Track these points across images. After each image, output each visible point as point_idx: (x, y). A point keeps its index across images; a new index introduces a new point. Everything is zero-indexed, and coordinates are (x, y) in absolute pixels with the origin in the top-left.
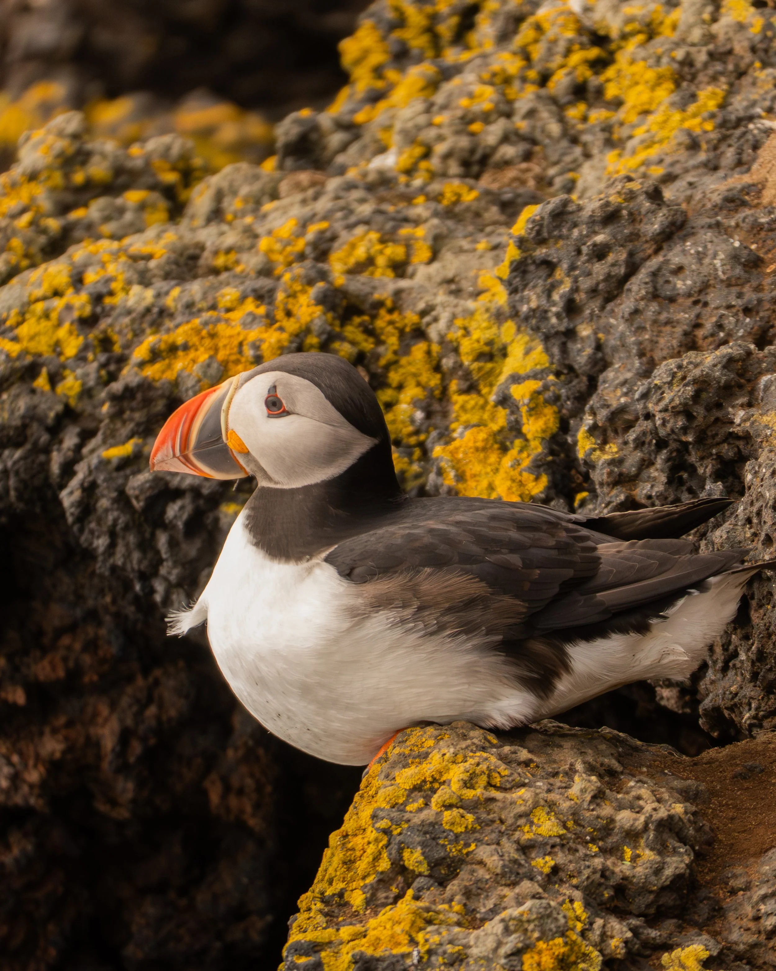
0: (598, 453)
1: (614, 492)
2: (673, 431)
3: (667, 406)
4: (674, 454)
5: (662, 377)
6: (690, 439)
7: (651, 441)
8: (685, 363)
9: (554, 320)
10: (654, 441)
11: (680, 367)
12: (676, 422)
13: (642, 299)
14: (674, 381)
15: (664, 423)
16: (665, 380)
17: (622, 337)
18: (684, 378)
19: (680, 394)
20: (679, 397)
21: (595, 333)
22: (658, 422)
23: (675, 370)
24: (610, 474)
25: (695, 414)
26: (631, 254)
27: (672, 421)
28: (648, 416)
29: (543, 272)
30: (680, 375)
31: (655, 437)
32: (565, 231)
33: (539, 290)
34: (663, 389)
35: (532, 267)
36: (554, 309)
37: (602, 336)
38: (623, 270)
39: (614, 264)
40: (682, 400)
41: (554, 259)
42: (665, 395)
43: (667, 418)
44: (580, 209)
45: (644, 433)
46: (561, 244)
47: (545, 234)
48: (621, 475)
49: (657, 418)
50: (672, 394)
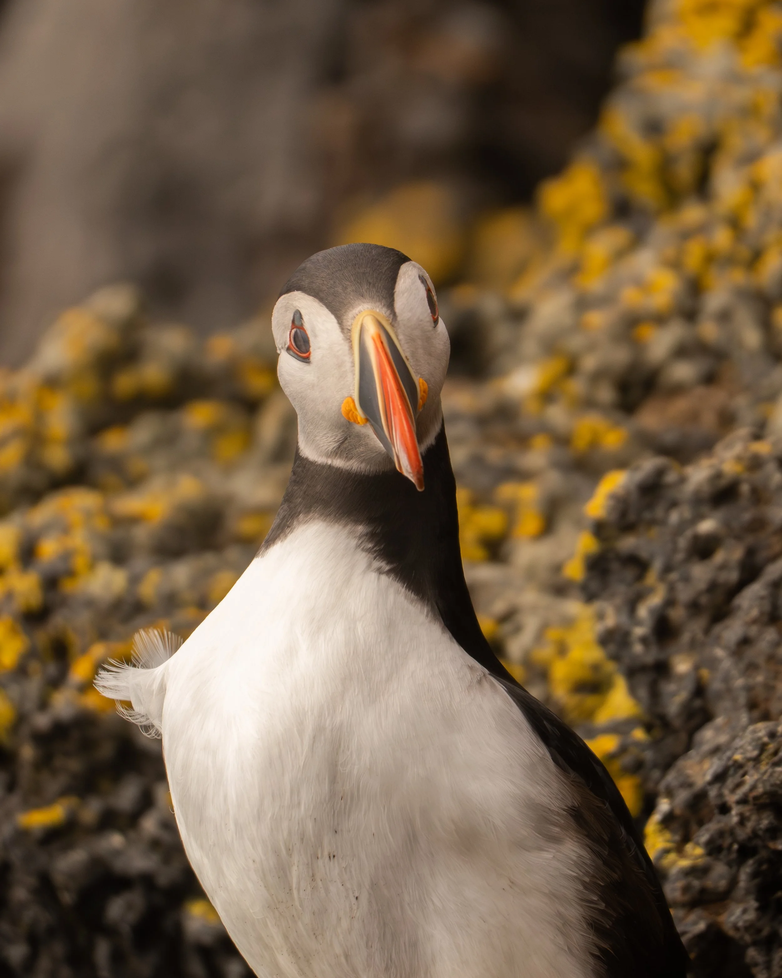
0: (672, 856)
1: (692, 917)
2: (755, 832)
3: (746, 795)
4: (764, 867)
5: (746, 751)
6: (780, 846)
7: (731, 845)
9: (638, 648)
10: (735, 847)
11: (772, 735)
12: (759, 821)
13: (754, 622)
14: (763, 757)
15: (743, 820)
16: (748, 755)
17: (727, 679)
18: (776, 753)
19: (765, 777)
20: (764, 782)
21: (697, 668)
22: (734, 819)
23: (766, 739)
24: (686, 889)
26: (750, 552)
27: (754, 818)
28: (724, 809)
29: (630, 573)
30: (772, 747)
31: (735, 841)
32: (659, 512)
33: (618, 600)
34: (746, 768)
35: (615, 566)
36: (639, 631)
37: (705, 673)
38: (733, 576)
39: (723, 567)
40: (768, 788)
41: (644, 554)
42: (747, 777)
43: (747, 814)
44: (683, 480)
45: (721, 834)
46: (655, 532)
47: (632, 517)
48: (703, 891)
49: (734, 812)
50: (756, 777)
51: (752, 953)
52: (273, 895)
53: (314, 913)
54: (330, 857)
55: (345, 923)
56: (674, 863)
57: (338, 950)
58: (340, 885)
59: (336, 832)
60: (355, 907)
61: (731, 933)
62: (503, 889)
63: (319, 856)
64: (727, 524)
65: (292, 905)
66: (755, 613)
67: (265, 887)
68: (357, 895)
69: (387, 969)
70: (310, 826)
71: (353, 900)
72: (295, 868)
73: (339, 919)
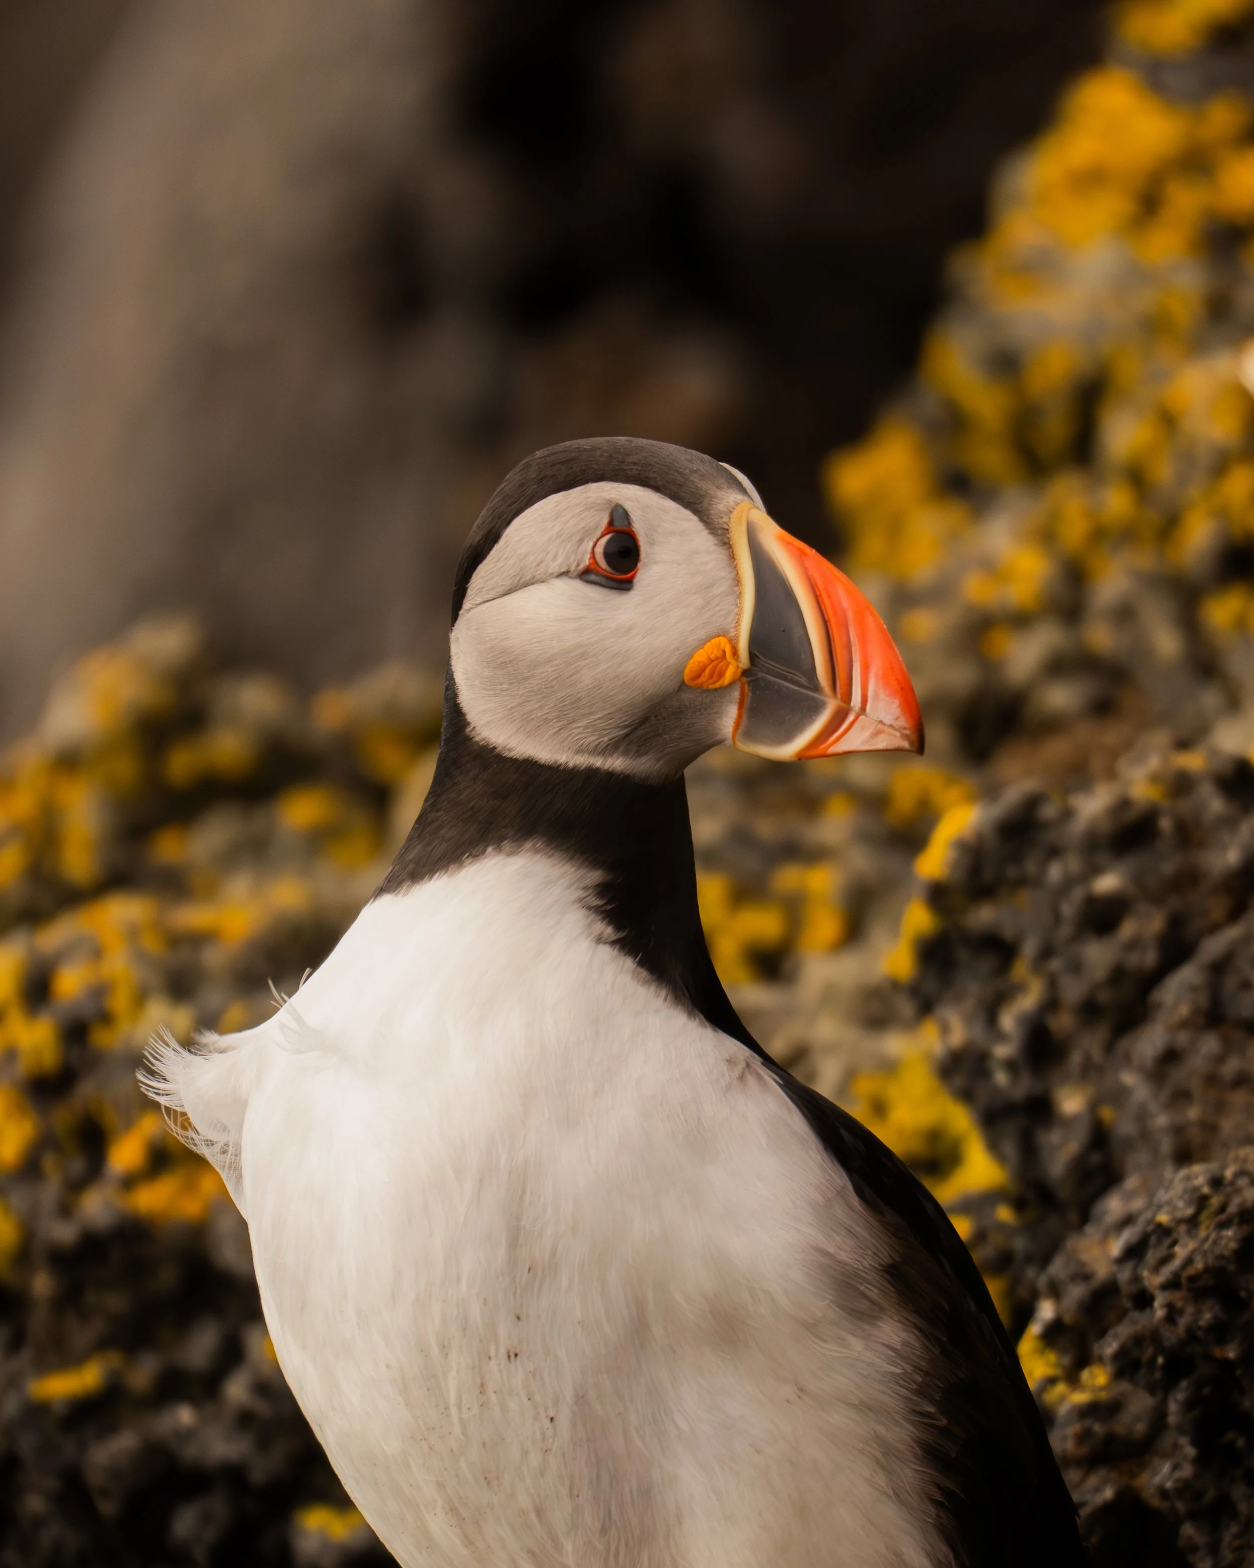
0: (1061, 1388)
1: (1093, 1481)
2: (1191, 1332)
3: (1177, 1275)
4: (1206, 1391)
5: (1175, 1208)
6: (1231, 1354)
7: (1153, 1360)
8: (1229, 1173)
9: (1001, 1078)
10: (1160, 1360)
11: (1217, 1182)
12: (1199, 1312)
13: (1184, 1024)
14: (1203, 1216)
15: (1172, 1314)
16: (1179, 1215)
17: (1142, 1116)
18: (1223, 1208)
19: (1206, 1246)
20: (1205, 1253)
21: (1093, 1106)
22: (1160, 1313)
23: (1206, 1190)
24: (1083, 1437)
25: (1243, 1294)
26: (1176, 923)
27: (1190, 1310)
28: (1143, 1300)
29: (986, 964)
30: (1216, 1201)
31: (1160, 1348)
32: (1031, 866)
33: (969, 1004)
34: (1175, 1235)
35: (962, 954)
36: (1002, 1051)
37: (1107, 1113)
38: (1149, 958)
39: (1134, 944)
40: (1210, 1261)
41: (1008, 932)
42: (1177, 1249)
43: (1180, 1304)
44: (1068, 814)
45: (1138, 1340)
46: (1024, 898)
47: (988, 875)
48: (1110, 1439)
49: (1157, 1304)
50: (1191, 1245)
51: (1188, 1530)
52: (418, 1417)
53: (484, 1444)
54: (509, 1357)
55: (534, 1459)
56: (1062, 1398)
57: (524, 1501)
58: (525, 1400)
59: (518, 1318)
60: (549, 1433)
61: (1156, 1502)
62: (788, 1401)
63: (492, 1354)
64: (1138, 879)
65: (450, 1433)
66: (1184, 1010)
67: (406, 1405)
68: (551, 1414)
69: (604, 1531)
70: (476, 1312)
71: (547, 1423)
72: (453, 1374)
73: (525, 1453)
